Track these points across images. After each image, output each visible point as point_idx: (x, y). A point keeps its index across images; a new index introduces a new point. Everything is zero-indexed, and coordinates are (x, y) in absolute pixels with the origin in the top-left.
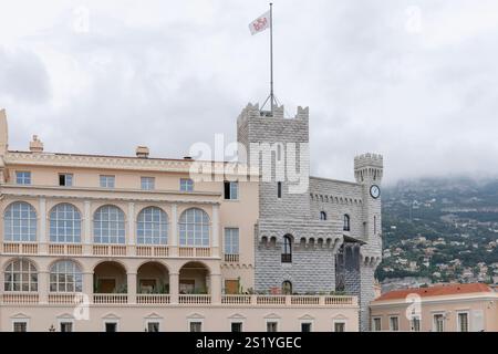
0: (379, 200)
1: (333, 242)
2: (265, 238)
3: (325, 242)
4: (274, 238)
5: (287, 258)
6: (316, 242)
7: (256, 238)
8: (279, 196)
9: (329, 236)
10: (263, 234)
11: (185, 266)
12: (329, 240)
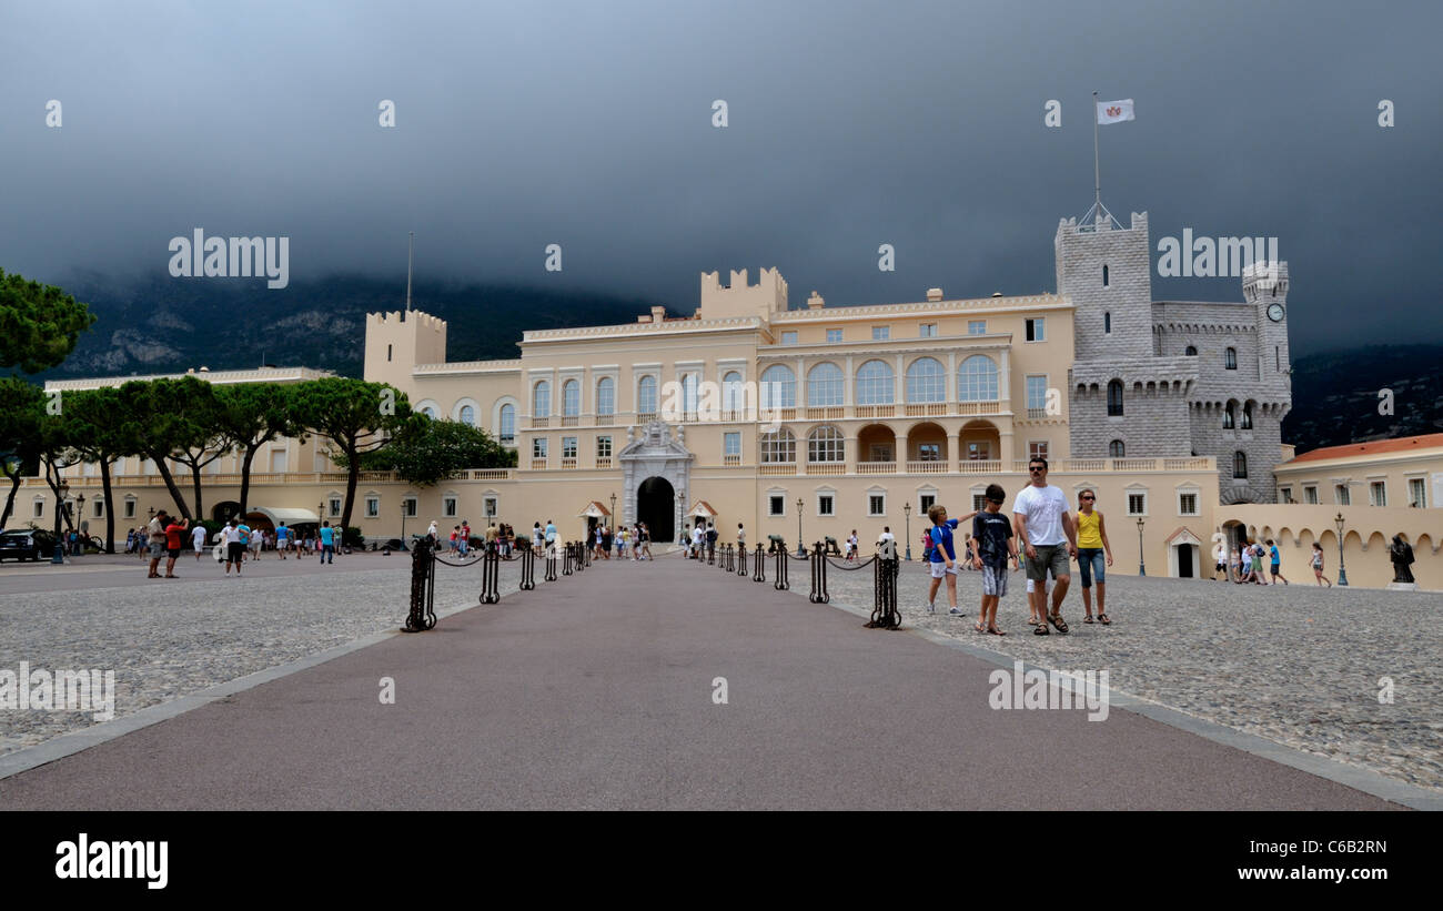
0: (1284, 324)
1: (1183, 386)
2: (1082, 386)
3: (1171, 386)
4: (1095, 386)
5: (1115, 410)
6: (1158, 387)
7: (1070, 387)
8: (1108, 330)
9: (1177, 378)
10: (1079, 382)
11: (967, 426)
12: (1177, 383)
